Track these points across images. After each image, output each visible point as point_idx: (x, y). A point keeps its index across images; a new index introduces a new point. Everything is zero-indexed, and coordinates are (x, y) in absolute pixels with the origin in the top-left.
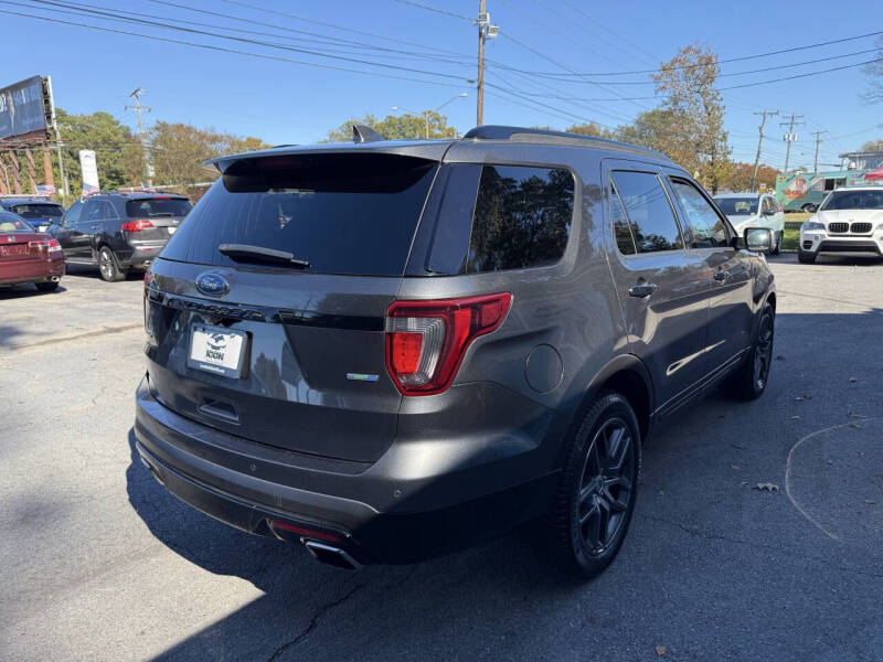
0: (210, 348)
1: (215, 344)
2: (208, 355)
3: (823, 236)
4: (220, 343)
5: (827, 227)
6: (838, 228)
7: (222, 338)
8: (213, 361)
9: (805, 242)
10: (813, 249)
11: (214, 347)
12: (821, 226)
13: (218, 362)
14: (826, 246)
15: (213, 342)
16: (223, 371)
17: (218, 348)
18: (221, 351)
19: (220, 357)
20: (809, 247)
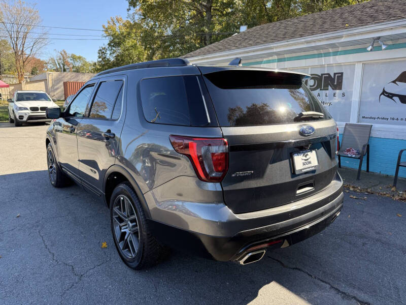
0: (304, 161)
1: (305, 158)
2: (304, 164)
3: (28, 113)
4: (308, 157)
5: (29, 109)
6: (34, 109)
7: (307, 155)
8: (307, 166)
9: (20, 116)
10: (25, 119)
11: (305, 160)
12: (26, 109)
13: (309, 165)
14: (30, 118)
15: (304, 158)
16: (313, 168)
17: (308, 159)
18: (309, 160)
19: (310, 163)
20: (22, 119)
